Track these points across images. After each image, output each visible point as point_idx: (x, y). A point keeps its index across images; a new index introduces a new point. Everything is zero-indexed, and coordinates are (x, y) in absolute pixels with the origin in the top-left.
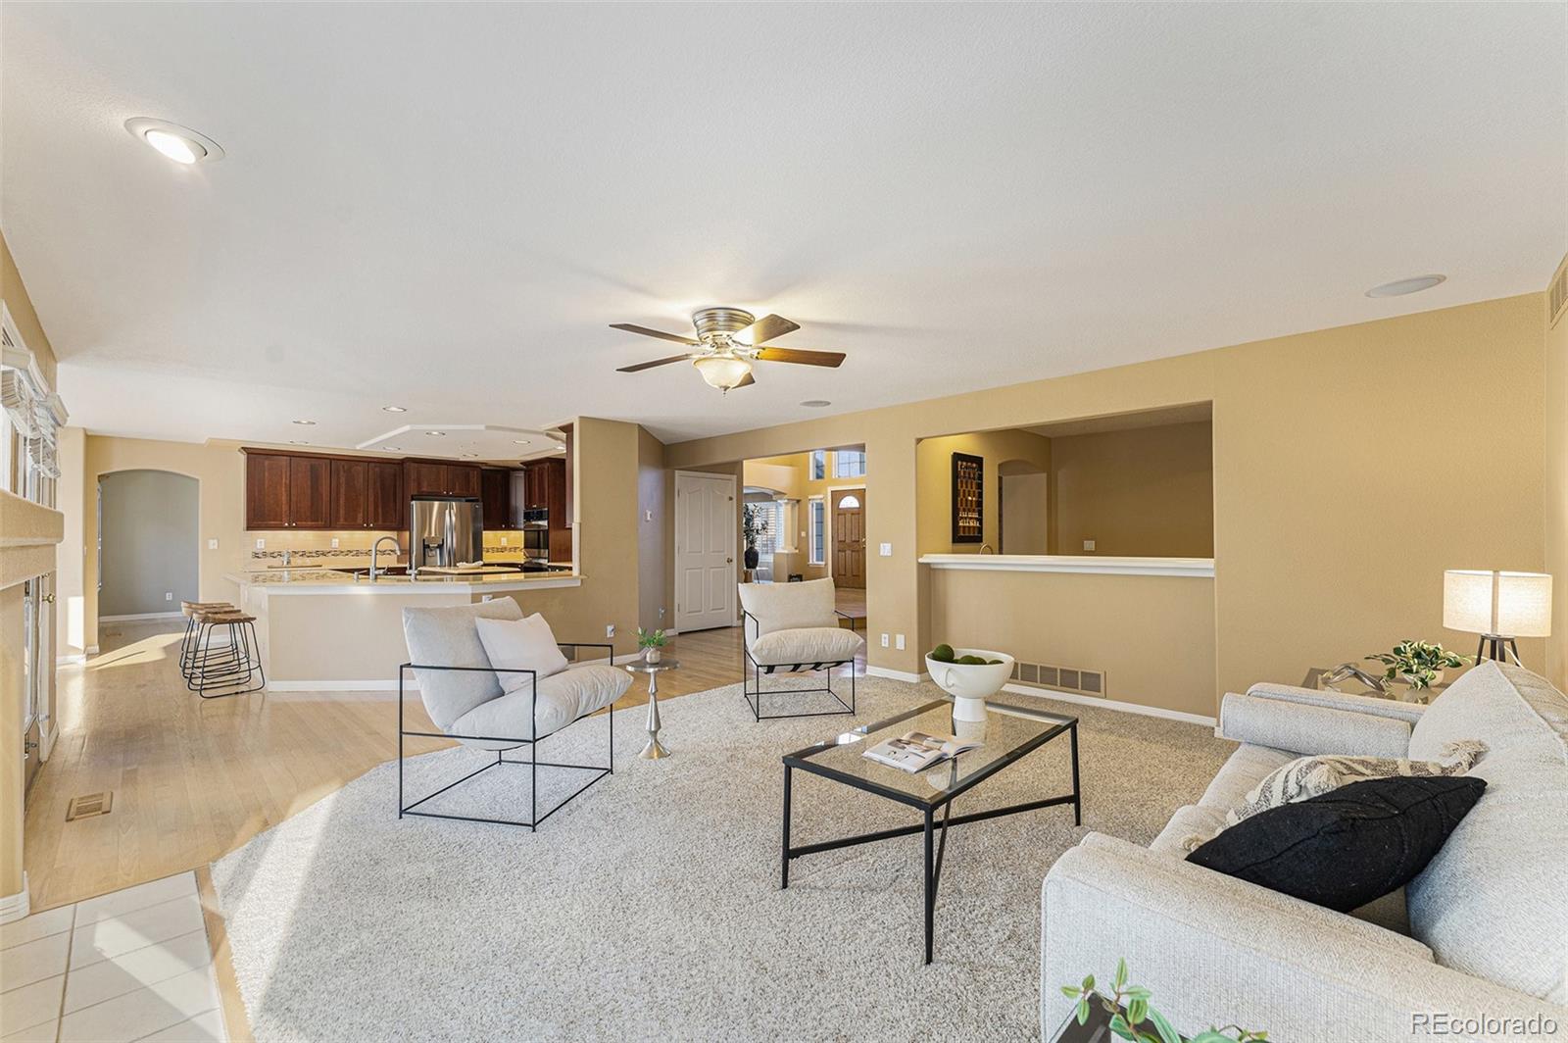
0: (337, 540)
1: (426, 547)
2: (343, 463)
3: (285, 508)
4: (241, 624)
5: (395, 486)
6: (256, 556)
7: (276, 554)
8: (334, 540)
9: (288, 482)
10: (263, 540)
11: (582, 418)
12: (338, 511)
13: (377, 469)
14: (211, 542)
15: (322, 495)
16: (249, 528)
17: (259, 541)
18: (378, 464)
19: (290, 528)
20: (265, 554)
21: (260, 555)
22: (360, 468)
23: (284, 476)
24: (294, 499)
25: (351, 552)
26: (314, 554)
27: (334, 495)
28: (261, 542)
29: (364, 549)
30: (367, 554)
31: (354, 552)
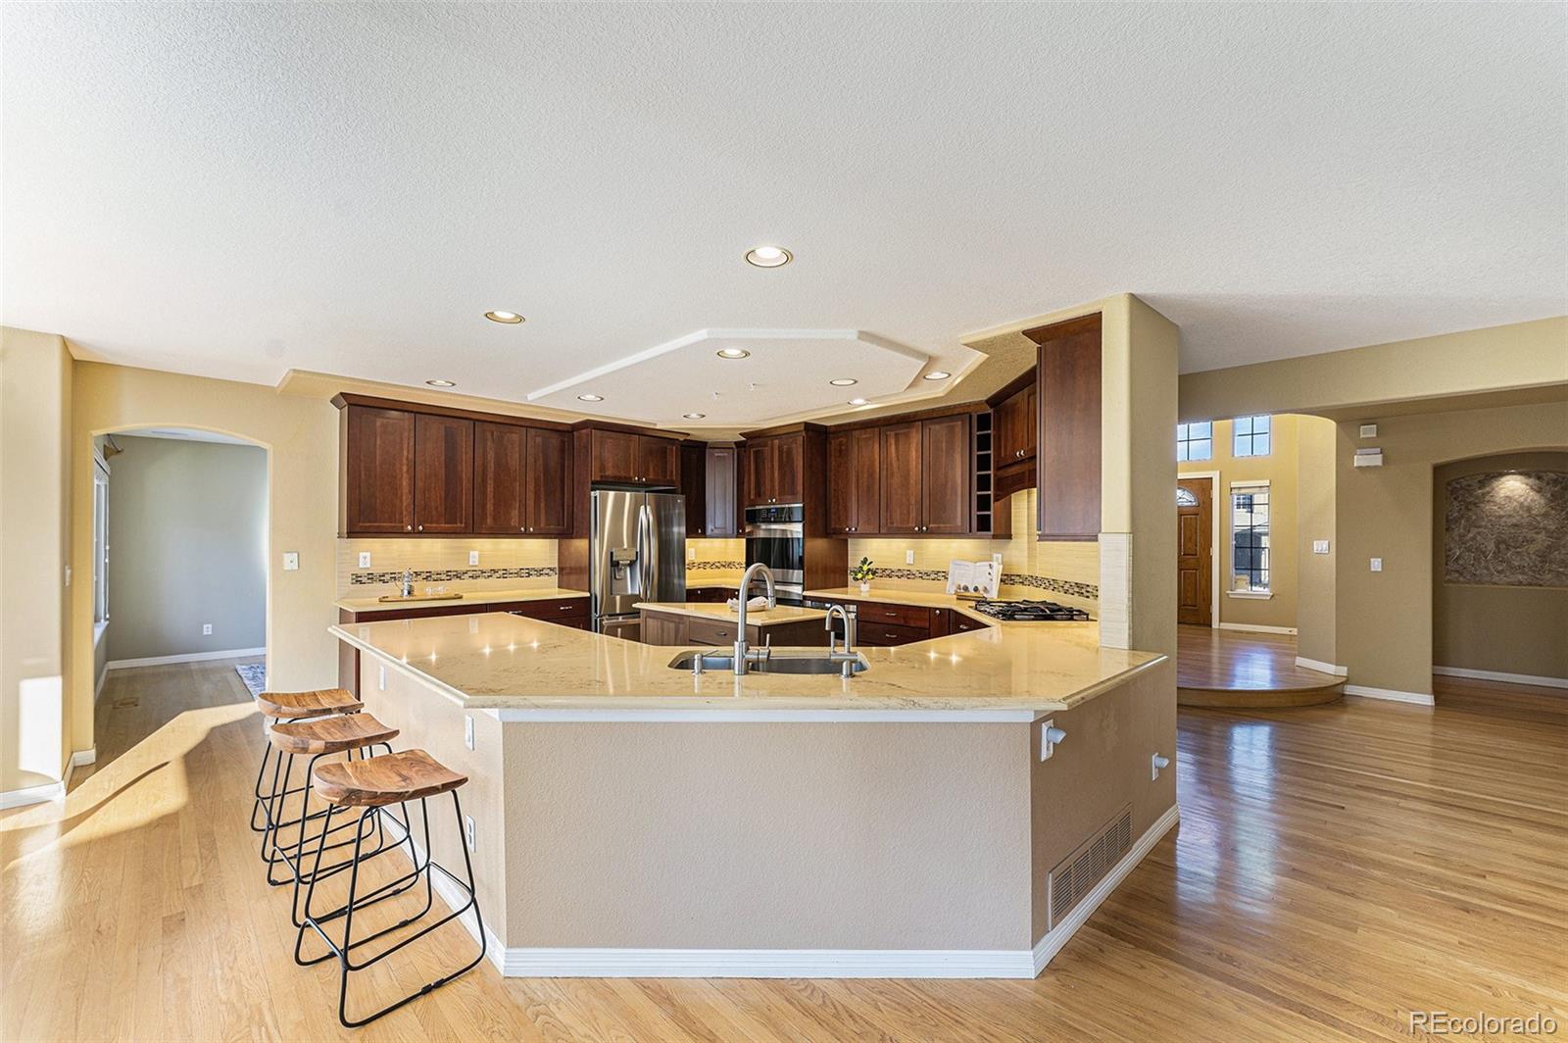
0: (476, 553)
1: (615, 565)
2: (493, 427)
3: (406, 500)
4: (366, 749)
5: (563, 466)
6: (358, 580)
7: (387, 577)
8: (472, 553)
9: (411, 456)
10: (368, 554)
11: (1140, 307)
12: (484, 506)
13: (539, 440)
14: (287, 558)
15: (461, 479)
16: (352, 533)
17: (362, 554)
18: (539, 431)
19: (415, 534)
20: (371, 577)
21: (364, 580)
22: (515, 437)
23: (405, 446)
24: (420, 484)
25: (495, 571)
26: (444, 577)
27: (478, 480)
28: (365, 558)
29: (514, 566)
30: (518, 574)
31: (501, 573)
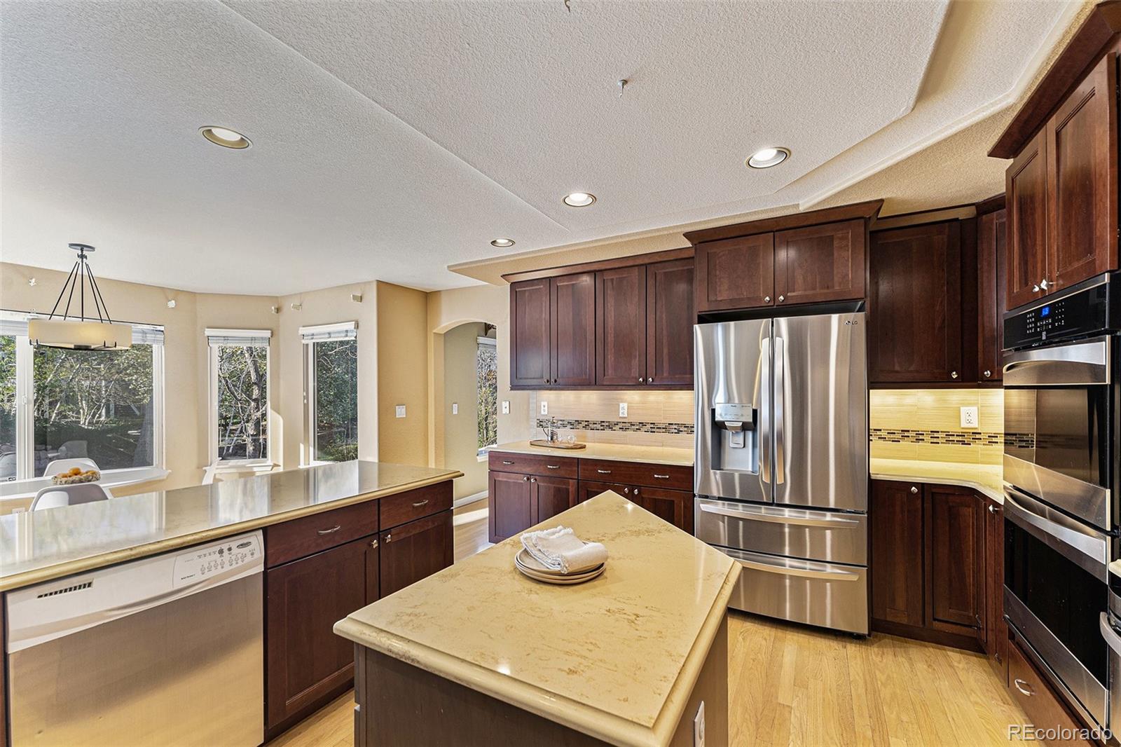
0: (625, 405)
1: (721, 427)
2: (612, 273)
3: (546, 356)
9: (548, 317)
10: (546, 404)
12: (605, 358)
15: (585, 332)
16: (513, 386)
17: (542, 404)
22: (634, 279)
23: (544, 309)
24: (554, 342)
25: (643, 424)
26: (598, 426)
27: (600, 331)
28: (544, 406)
29: (662, 420)
30: (666, 429)
31: (649, 426)
